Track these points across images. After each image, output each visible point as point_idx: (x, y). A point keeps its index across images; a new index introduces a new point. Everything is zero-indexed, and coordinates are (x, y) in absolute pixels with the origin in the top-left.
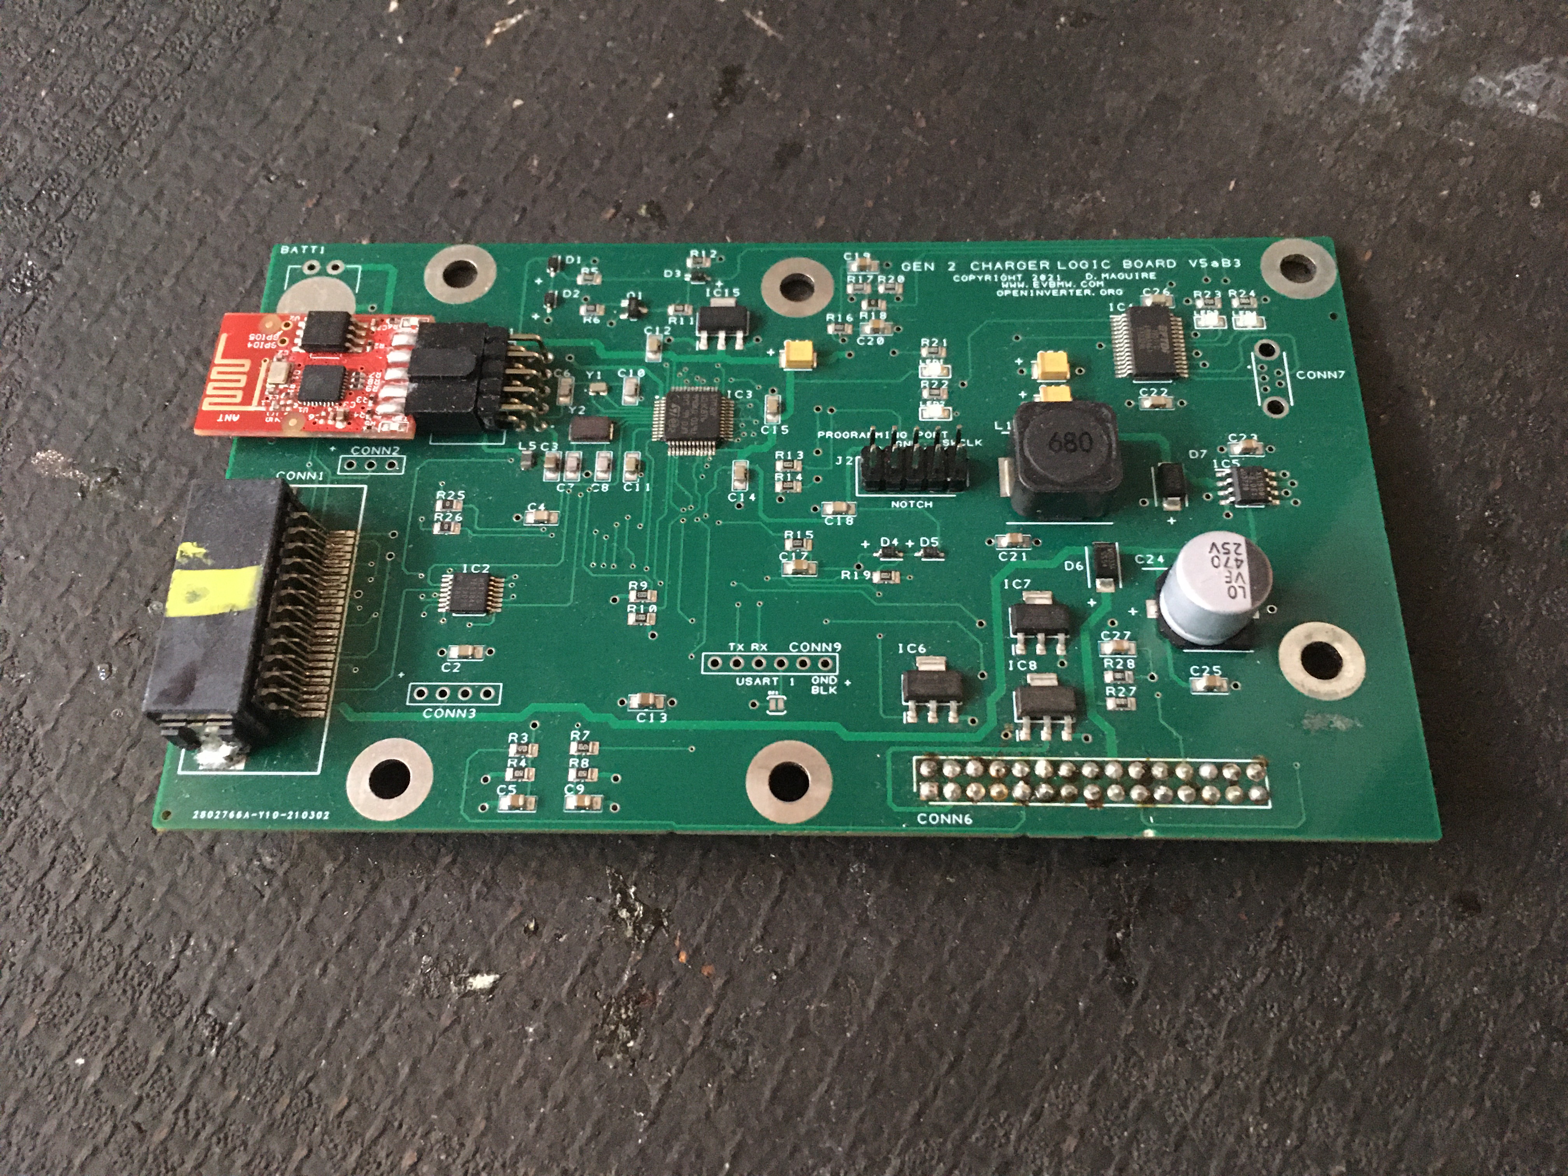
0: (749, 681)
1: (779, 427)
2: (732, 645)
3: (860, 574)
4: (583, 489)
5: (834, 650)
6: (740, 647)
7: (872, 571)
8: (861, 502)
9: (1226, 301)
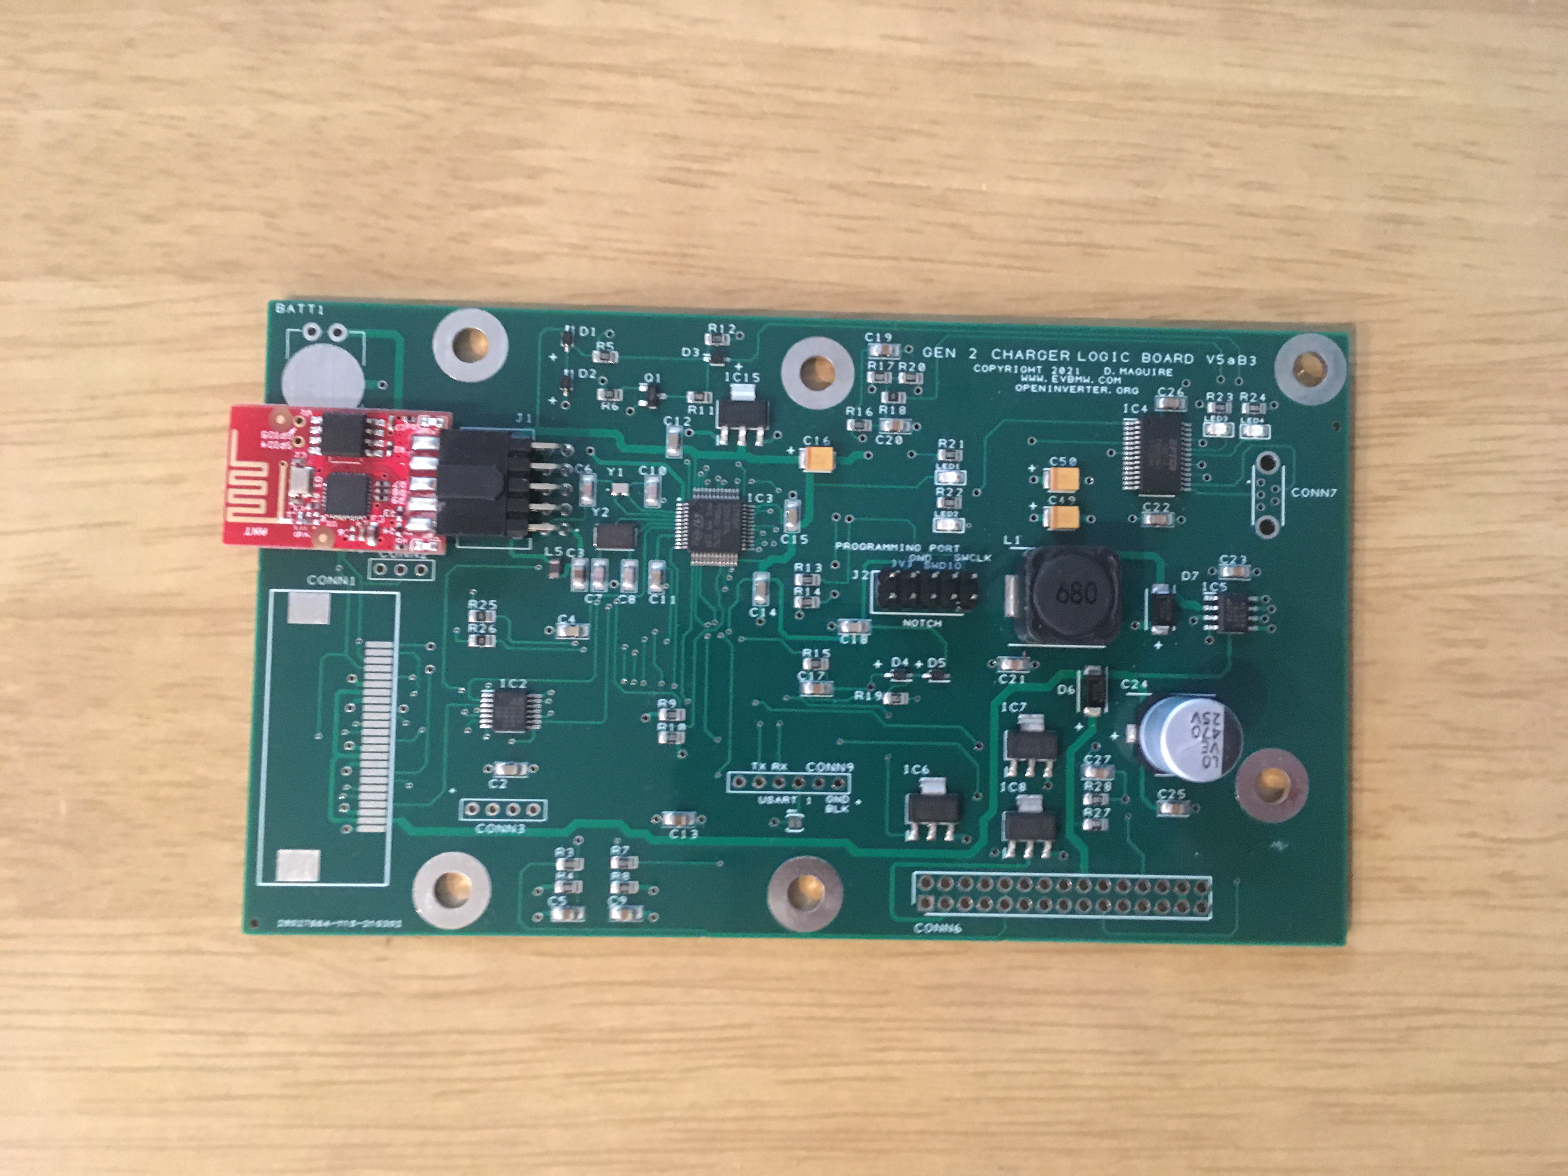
0: (770, 800)
1: (798, 536)
2: (755, 764)
3: (872, 695)
4: (610, 600)
5: (847, 771)
6: (763, 766)
7: (884, 691)
8: (876, 619)
9: (1237, 404)
